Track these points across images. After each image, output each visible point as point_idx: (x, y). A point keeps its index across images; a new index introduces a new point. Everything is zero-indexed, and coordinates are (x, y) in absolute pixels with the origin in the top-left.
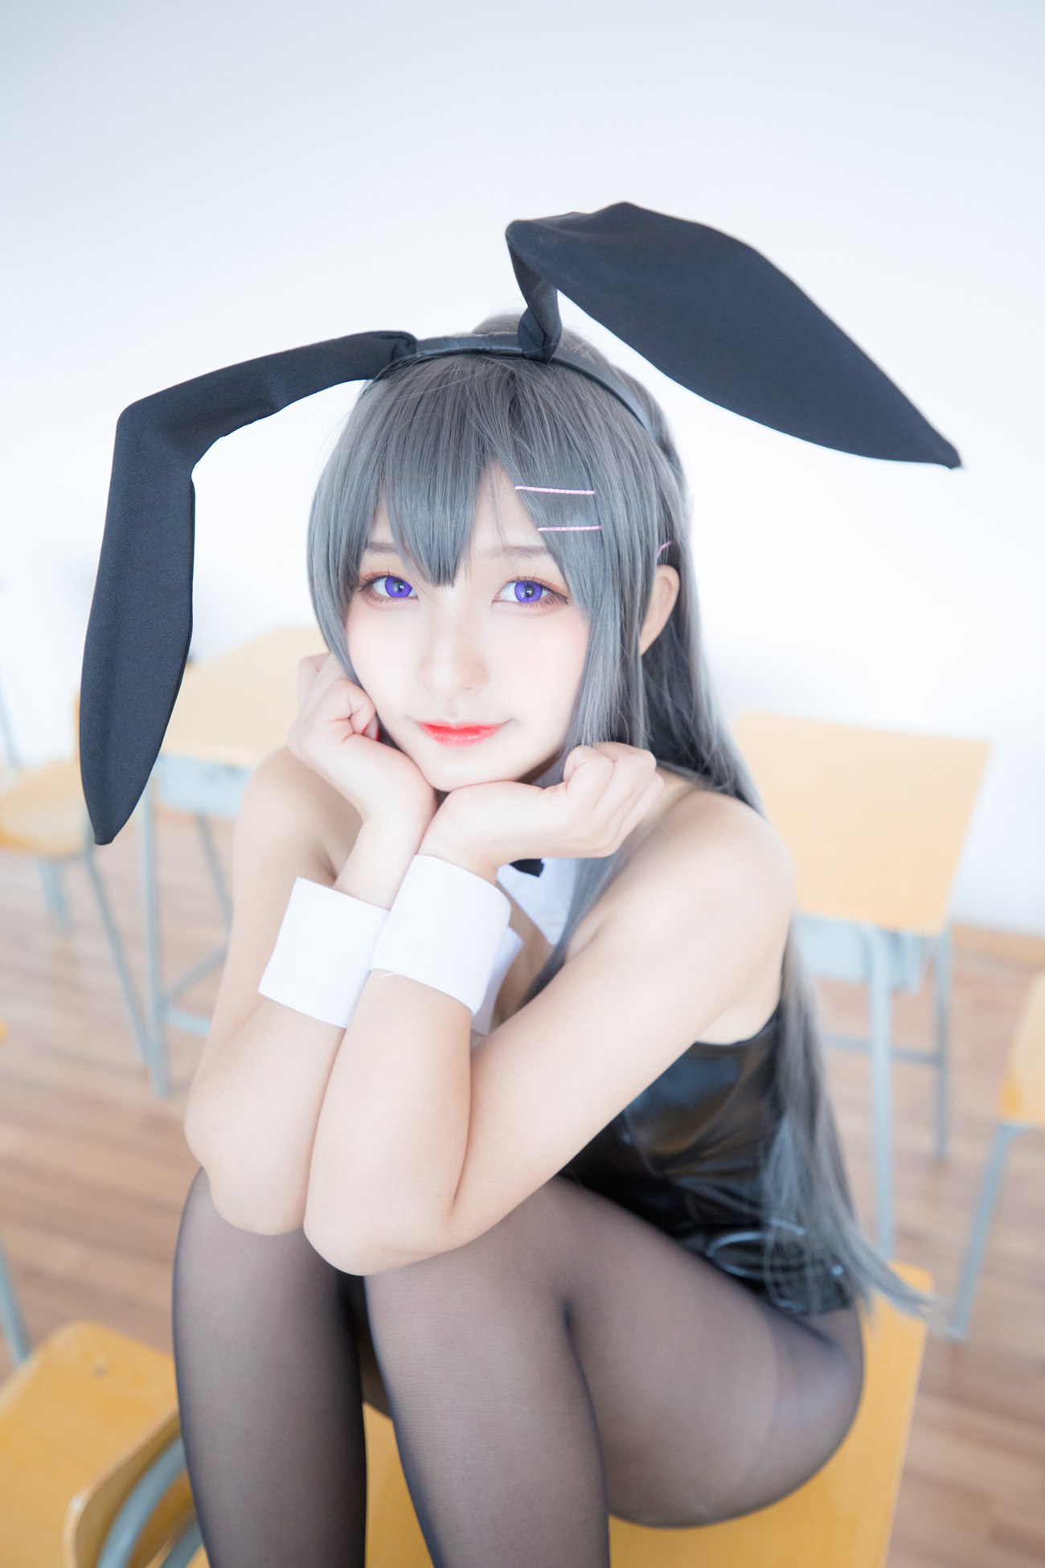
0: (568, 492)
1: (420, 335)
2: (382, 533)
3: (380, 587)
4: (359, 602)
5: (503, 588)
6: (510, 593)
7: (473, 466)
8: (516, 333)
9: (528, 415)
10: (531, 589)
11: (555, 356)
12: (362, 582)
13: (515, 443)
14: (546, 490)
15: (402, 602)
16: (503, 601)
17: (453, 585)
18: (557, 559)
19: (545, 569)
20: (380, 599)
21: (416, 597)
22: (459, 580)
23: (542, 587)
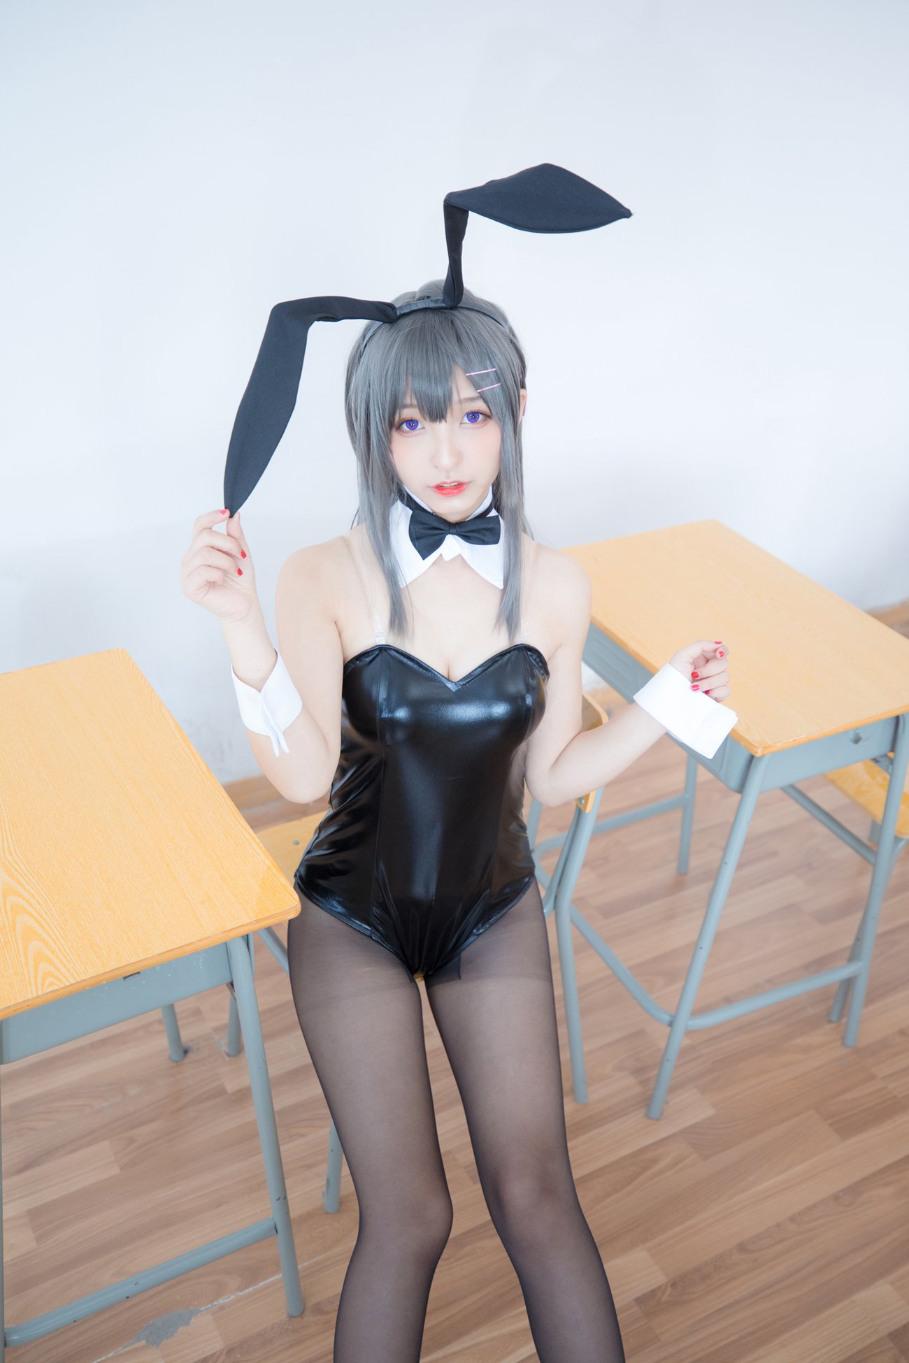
2: (407, 400)
3: (404, 426)
5: (464, 417)
12: (396, 424)
15: (417, 432)
16: (464, 423)
18: (486, 402)
19: (480, 406)
21: (423, 427)
22: (448, 418)
23: (480, 414)
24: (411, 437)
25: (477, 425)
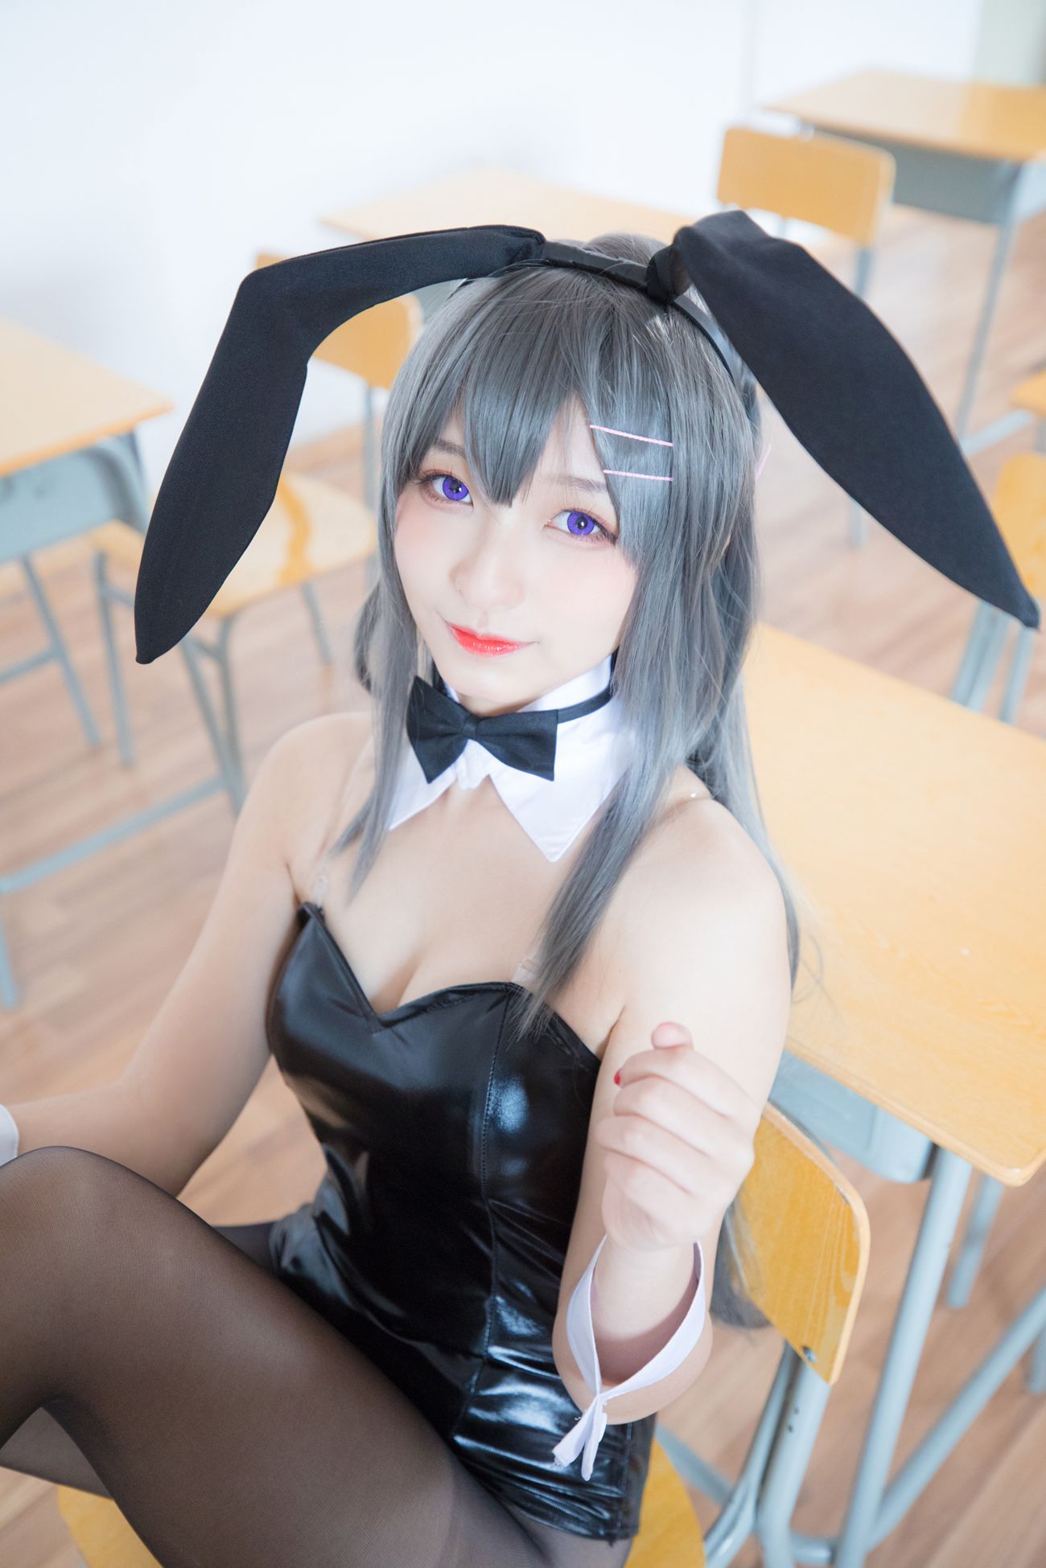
0: (641, 438)
2: (453, 433)
3: (438, 486)
4: (413, 493)
5: (558, 515)
6: (563, 522)
7: (555, 394)
9: (619, 351)
10: (581, 522)
12: (422, 475)
13: (601, 381)
14: (620, 433)
15: (455, 505)
16: (555, 528)
17: (510, 505)
18: (615, 502)
19: (600, 506)
20: (436, 497)
21: (471, 503)
22: (516, 501)
23: (595, 522)
24: (442, 509)
25: (581, 542)
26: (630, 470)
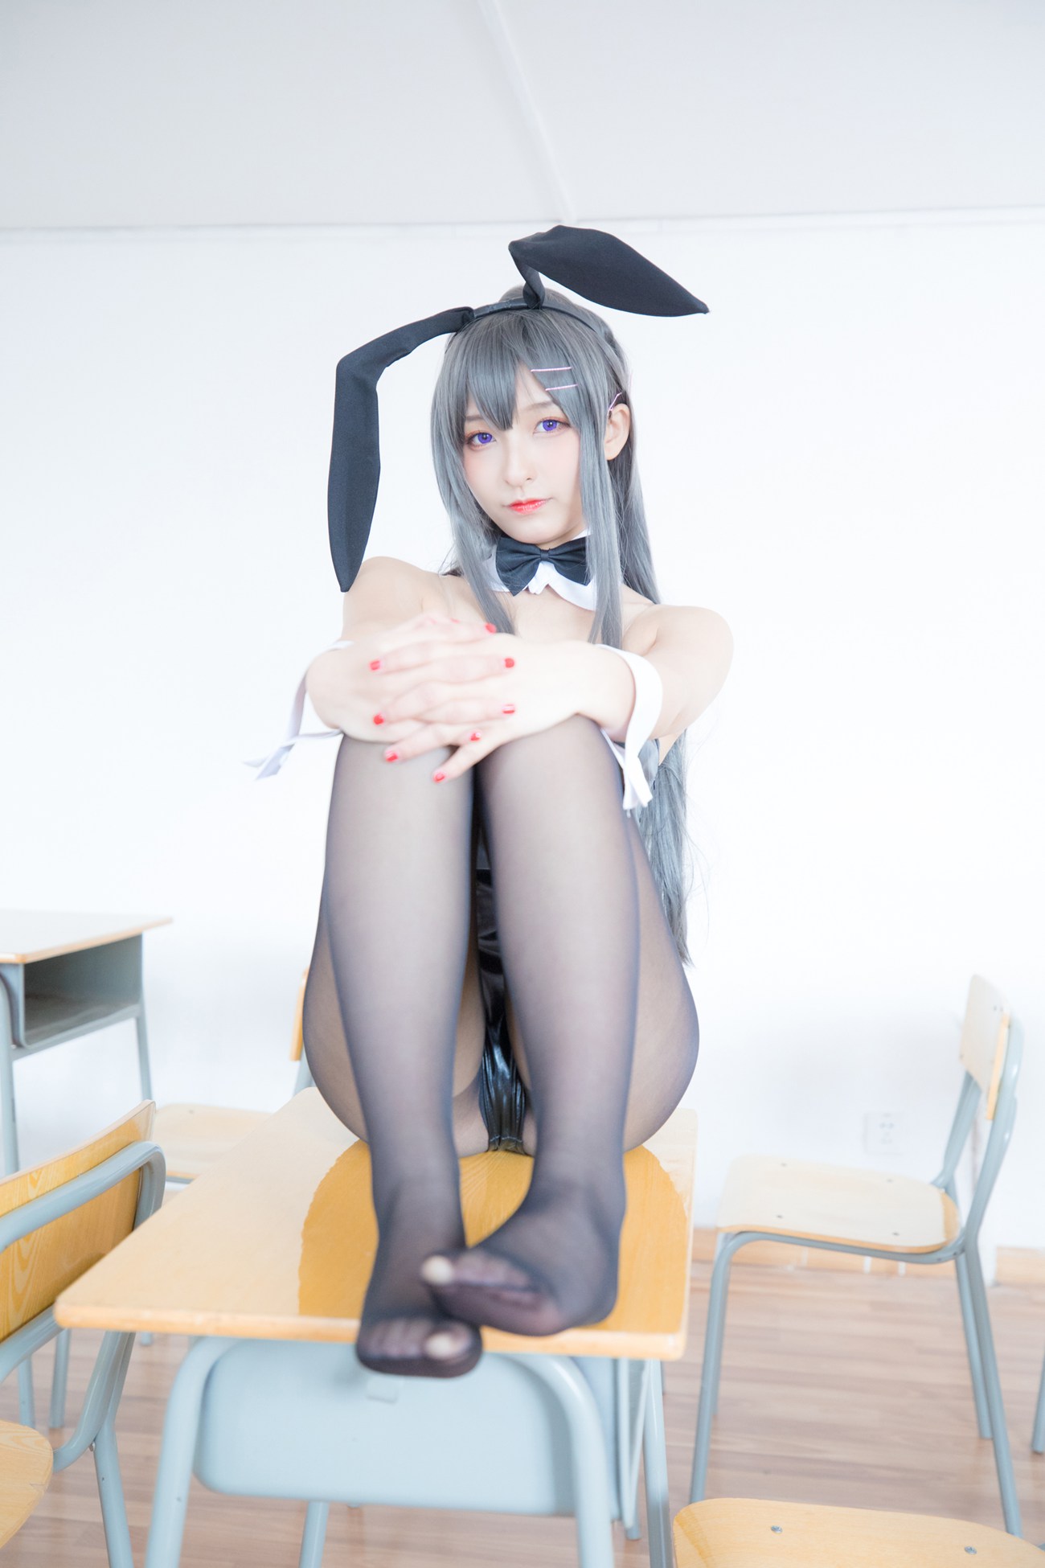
0: (558, 369)
1: (474, 307)
2: (473, 410)
3: (477, 440)
4: (466, 449)
5: (537, 424)
6: (541, 427)
7: (510, 365)
8: (522, 297)
9: (532, 332)
10: (550, 424)
11: (544, 305)
12: (466, 439)
13: (528, 349)
14: (547, 370)
15: (488, 444)
16: (537, 432)
17: (512, 427)
18: (559, 405)
19: (554, 412)
20: (478, 445)
21: (495, 440)
22: (514, 425)
23: (556, 421)
24: (482, 450)
25: (555, 432)
26: (559, 386)
